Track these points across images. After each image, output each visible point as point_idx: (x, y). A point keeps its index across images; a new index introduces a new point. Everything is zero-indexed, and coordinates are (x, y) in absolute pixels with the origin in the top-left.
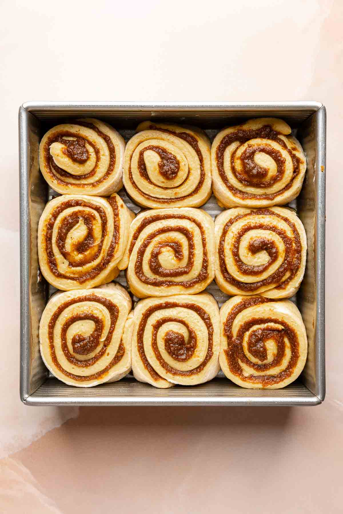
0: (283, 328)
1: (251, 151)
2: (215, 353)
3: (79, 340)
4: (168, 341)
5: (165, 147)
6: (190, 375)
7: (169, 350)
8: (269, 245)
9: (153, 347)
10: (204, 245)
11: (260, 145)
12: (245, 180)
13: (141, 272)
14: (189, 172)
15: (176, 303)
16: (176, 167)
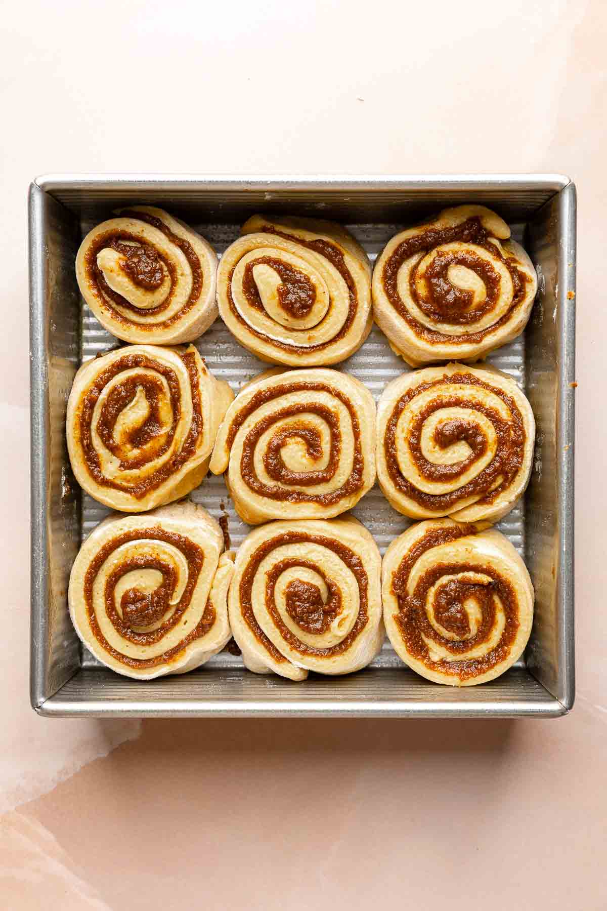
0: (490, 580)
1: (443, 264)
2: (371, 618)
3: (133, 599)
4: (292, 597)
5: (289, 262)
6: (330, 656)
7: (294, 613)
8: (470, 432)
9: (268, 606)
10: (357, 435)
11: (457, 252)
12: (434, 313)
13: (252, 474)
14: (330, 305)
15: (307, 535)
16: (308, 296)
